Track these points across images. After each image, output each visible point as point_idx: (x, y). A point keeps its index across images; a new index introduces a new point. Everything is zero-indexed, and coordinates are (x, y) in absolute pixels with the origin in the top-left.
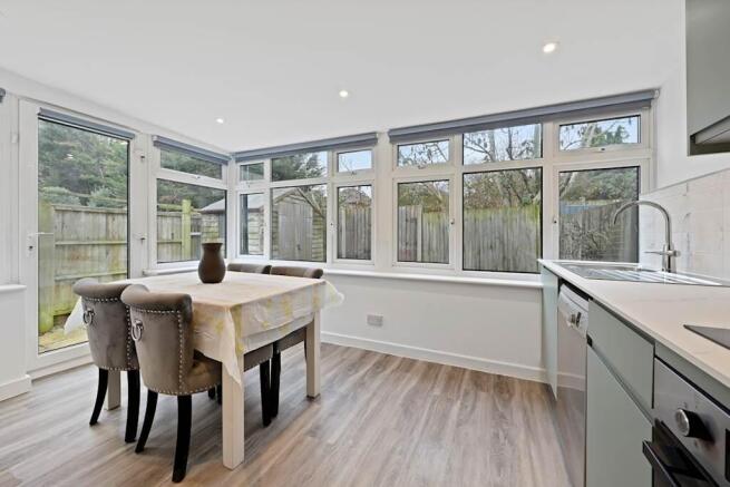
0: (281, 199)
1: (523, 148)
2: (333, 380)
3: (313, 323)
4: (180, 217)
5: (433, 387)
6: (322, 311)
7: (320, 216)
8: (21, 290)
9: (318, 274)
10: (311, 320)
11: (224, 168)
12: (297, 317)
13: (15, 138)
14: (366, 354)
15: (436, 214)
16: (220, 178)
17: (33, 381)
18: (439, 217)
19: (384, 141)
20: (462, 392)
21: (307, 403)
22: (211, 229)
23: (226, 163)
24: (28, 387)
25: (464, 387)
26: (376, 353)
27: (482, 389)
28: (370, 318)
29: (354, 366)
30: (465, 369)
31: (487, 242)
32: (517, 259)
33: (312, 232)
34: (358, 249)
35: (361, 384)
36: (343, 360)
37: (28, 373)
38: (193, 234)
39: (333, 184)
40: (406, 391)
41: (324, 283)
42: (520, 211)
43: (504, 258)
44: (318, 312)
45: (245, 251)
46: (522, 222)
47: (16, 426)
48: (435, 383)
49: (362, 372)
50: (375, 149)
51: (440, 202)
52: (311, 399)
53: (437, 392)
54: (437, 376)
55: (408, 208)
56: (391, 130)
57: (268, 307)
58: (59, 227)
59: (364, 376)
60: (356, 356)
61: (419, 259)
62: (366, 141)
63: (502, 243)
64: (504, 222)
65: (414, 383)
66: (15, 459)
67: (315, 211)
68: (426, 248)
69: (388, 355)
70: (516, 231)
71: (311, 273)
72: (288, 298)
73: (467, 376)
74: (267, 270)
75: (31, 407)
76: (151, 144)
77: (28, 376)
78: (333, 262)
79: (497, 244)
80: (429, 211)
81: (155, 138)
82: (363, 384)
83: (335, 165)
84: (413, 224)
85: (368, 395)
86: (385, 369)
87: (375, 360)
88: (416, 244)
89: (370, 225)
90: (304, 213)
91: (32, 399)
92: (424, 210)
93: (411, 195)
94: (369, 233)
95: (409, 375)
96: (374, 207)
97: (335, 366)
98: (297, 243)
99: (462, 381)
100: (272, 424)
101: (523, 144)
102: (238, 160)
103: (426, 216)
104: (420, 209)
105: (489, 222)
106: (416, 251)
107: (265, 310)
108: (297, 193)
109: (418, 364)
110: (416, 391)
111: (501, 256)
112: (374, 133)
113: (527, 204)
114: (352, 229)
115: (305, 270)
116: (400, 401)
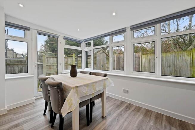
0: (97, 52)
1: (185, 29)
2: (111, 111)
3: (104, 92)
4: (72, 58)
5: (149, 121)
6: (107, 88)
7: (108, 57)
8: (33, 77)
9: (106, 75)
10: (103, 91)
11: (81, 44)
12: (97, 90)
13: (32, 39)
14: (122, 103)
15: (147, 55)
16: (80, 47)
17: (36, 99)
18: (148, 56)
19: (129, 30)
20: (163, 126)
21: (102, 119)
22: (80, 61)
23: (82, 42)
24: (35, 101)
25: (164, 123)
26: (126, 103)
27: (173, 126)
28: (124, 90)
29: (119, 106)
30: (163, 115)
31: (167, 64)
32: (181, 71)
33: (106, 61)
34: (120, 67)
35: (120, 114)
36: (115, 104)
37: (35, 97)
38: (76, 62)
39: (111, 46)
40: (138, 120)
41: (107, 79)
42: (182, 53)
43: (175, 70)
44: (106, 88)
45: (87, 67)
46: (183, 57)
47: (29, 112)
48: (150, 119)
49: (121, 109)
50: (125, 33)
51: (148, 51)
52: (103, 117)
53: (152, 123)
54: (151, 116)
55: (136, 54)
56: (131, 26)
57: (87, 87)
58: (47, 61)
59: (122, 111)
60: (119, 103)
61: (140, 71)
62: (122, 31)
63: (174, 64)
64: (175, 57)
65: (141, 118)
66: (26, 122)
67: (107, 55)
68: (143, 66)
69: (130, 104)
70: (181, 61)
71: (103, 75)
72: (94, 84)
73: (164, 118)
74: (91, 73)
75: (34, 106)
76: (63, 38)
77: (34, 98)
78: (111, 71)
79: (172, 65)
80: (144, 54)
81: (64, 37)
82: (122, 115)
83: (112, 40)
84: (138, 59)
85: (123, 120)
86: (129, 109)
87: (126, 105)
88: (139, 65)
89: (124, 59)
90: (103, 56)
91: (34, 104)
92: (142, 54)
93: (137, 49)
94: (123, 62)
95: (139, 113)
96: (125, 54)
97: (112, 106)
98: (102, 65)
99: (162, 120)
100: (90, 125)
101: (184, 28)
102: (85, 42)
103: (143, 56)
104: (141, 54)
105: (168, 57)
106: (139, 68)
107: (86, 88)
108: (102, 50)
109: (142, 109)
110: (142, 122)
111: (174, 69)
112: (125, 28)
113: (185, 50)
114: (118, 61)
115: (102, 74)
116: (136, 125)
